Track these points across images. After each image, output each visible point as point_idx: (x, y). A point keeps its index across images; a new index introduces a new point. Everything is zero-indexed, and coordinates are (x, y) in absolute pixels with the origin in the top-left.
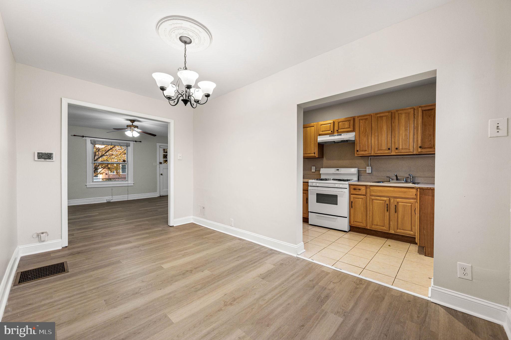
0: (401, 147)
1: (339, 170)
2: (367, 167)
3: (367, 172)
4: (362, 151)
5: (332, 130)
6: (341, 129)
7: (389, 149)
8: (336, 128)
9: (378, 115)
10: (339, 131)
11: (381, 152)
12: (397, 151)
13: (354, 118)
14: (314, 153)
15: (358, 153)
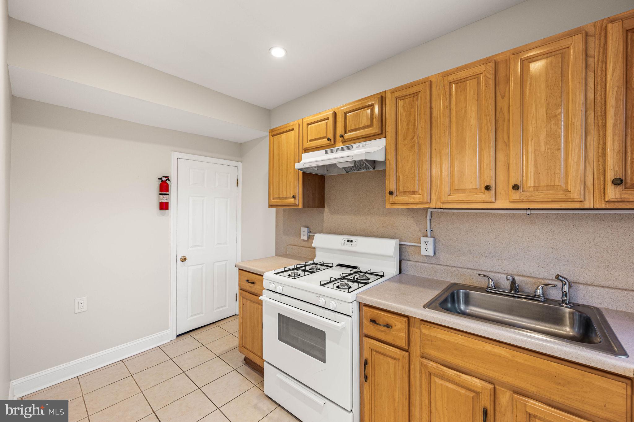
0: (531, 183)
1: (352, 241)
2: (423, 239)
3: (423, 252)
4: (404, 193)
5: (330, 136)
6: (350, 131)
7: (488, 188)
8: (340, 131)
9: (452, 78)
10: (347, 136)
11: (461, 197)
12: (516, 196)
13: (382, 97)
14: (294, 197)
15: (392, 199)
